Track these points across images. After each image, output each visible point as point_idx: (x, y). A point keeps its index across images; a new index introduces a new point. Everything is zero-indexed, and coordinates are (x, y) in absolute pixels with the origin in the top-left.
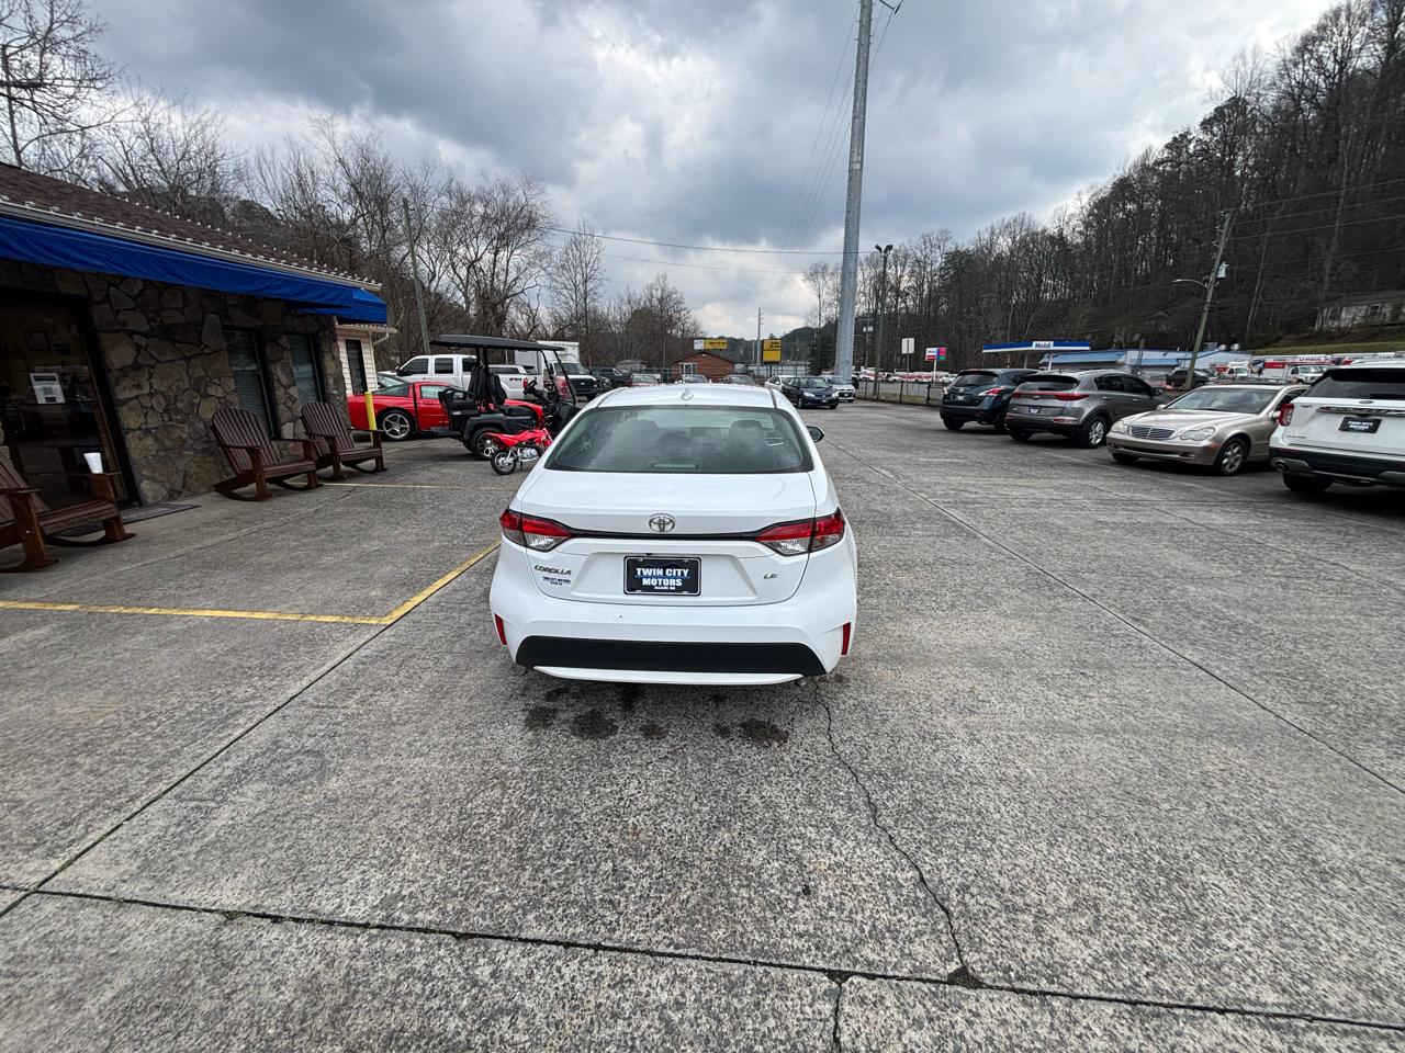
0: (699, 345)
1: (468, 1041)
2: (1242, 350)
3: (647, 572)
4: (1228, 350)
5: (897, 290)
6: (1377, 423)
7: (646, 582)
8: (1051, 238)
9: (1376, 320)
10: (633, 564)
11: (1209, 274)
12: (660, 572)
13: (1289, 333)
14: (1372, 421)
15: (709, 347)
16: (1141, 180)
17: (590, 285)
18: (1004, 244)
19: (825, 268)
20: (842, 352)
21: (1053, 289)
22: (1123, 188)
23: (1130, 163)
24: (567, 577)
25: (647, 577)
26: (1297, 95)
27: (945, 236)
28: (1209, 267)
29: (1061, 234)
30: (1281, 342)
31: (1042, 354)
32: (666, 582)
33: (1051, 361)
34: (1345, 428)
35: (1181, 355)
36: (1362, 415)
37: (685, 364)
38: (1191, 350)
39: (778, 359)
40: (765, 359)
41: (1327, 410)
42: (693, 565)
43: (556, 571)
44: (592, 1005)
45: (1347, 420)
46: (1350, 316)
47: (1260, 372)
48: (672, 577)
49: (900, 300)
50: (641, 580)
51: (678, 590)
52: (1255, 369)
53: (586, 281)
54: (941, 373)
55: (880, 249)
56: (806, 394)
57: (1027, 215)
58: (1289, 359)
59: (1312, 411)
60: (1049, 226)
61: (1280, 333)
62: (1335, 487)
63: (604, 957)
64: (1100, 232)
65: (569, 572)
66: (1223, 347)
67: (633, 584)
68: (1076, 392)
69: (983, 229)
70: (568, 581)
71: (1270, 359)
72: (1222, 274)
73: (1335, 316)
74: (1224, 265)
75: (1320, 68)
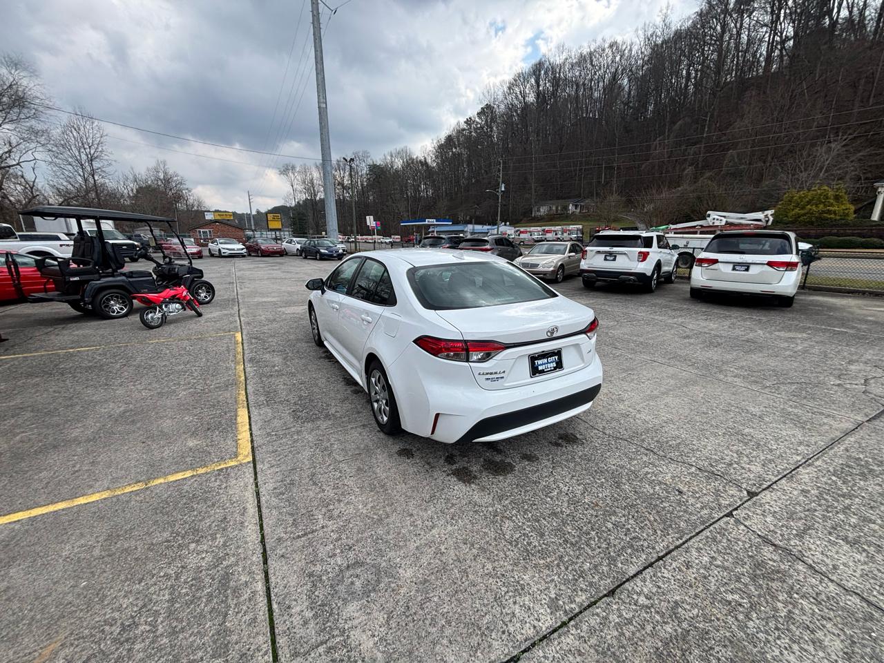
0: (209, 217)
1: (683, 629)
2: (510, 225)
3: (540, 362)
4: (505, 225)
5: (343, 185)
6: (615, 257)
7: (540, 368)
8: (421, 161)
9: (552, 212)
10: (533, 359)
11: (498, 188)
12: (545, 361)
13: (525, 217)
14: (613, 256)
15: (218, 218)
16: (458, 137)
17: (96, 164)
18: (398, 164)
19: (293, 168)
20: (330, 223)
21: (426, 191)
22: (449, 139)
23: (452, 129)
24: (502, 375)
25: (540, 365)
26: (511, 108)
27: (366, 155)
28: (498, 186)
29: (425, 161)
30: (522, 222)
31: (429, 226)
32: (549, 365)
33: (436, 230)
34: (606, 259)
35: (489, 227)
36: (610, 254)
37: (202, 230)
38: (496, 225)
39: (280, 227)
40: (270, 227)
41: (599, 252)
42: (558, 353)
43: (496, 373)
44: (694, 580)
45: (606, 256)
46: (543, 210)
47: (519, 235)
48: (551, 362)
49: (345, 192)
50: (538, 367)
51: (555, 368)
52: (517, 234)
53: (91, 160)
54: (380, 237)
55: (346, 160)
56: (322, 251)
57: (408, 148)
58: (528, 229)
59: (594, 253)
60: (419, 155)
61: (521, 217)
62: (598, 283)
63: (668, 559)
64: (443, 161)
65: (504, 372)
66: (503, 223)
67: (535, 371)
68: (488, 247)
69: (386, 153)
70: (503, 377)
71: (522, 229)
72: (503, 189)
73: (539, 211)
74: (503, 185)
75: (517, 97)
